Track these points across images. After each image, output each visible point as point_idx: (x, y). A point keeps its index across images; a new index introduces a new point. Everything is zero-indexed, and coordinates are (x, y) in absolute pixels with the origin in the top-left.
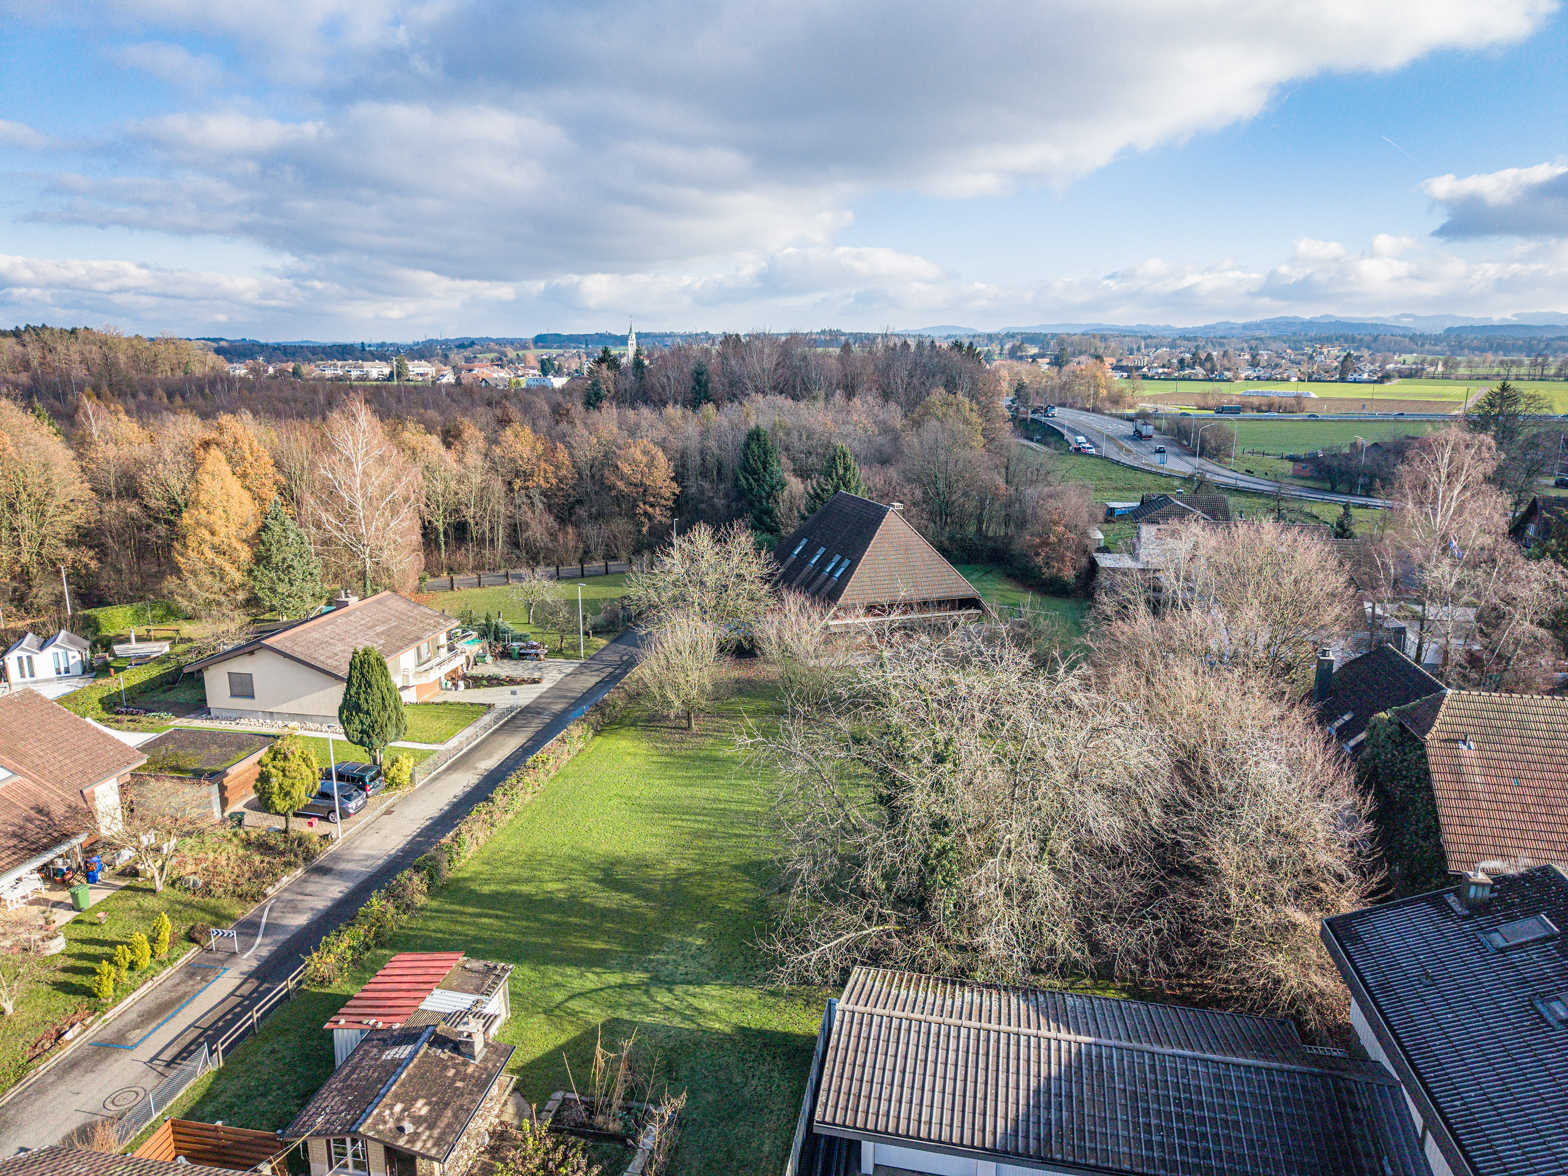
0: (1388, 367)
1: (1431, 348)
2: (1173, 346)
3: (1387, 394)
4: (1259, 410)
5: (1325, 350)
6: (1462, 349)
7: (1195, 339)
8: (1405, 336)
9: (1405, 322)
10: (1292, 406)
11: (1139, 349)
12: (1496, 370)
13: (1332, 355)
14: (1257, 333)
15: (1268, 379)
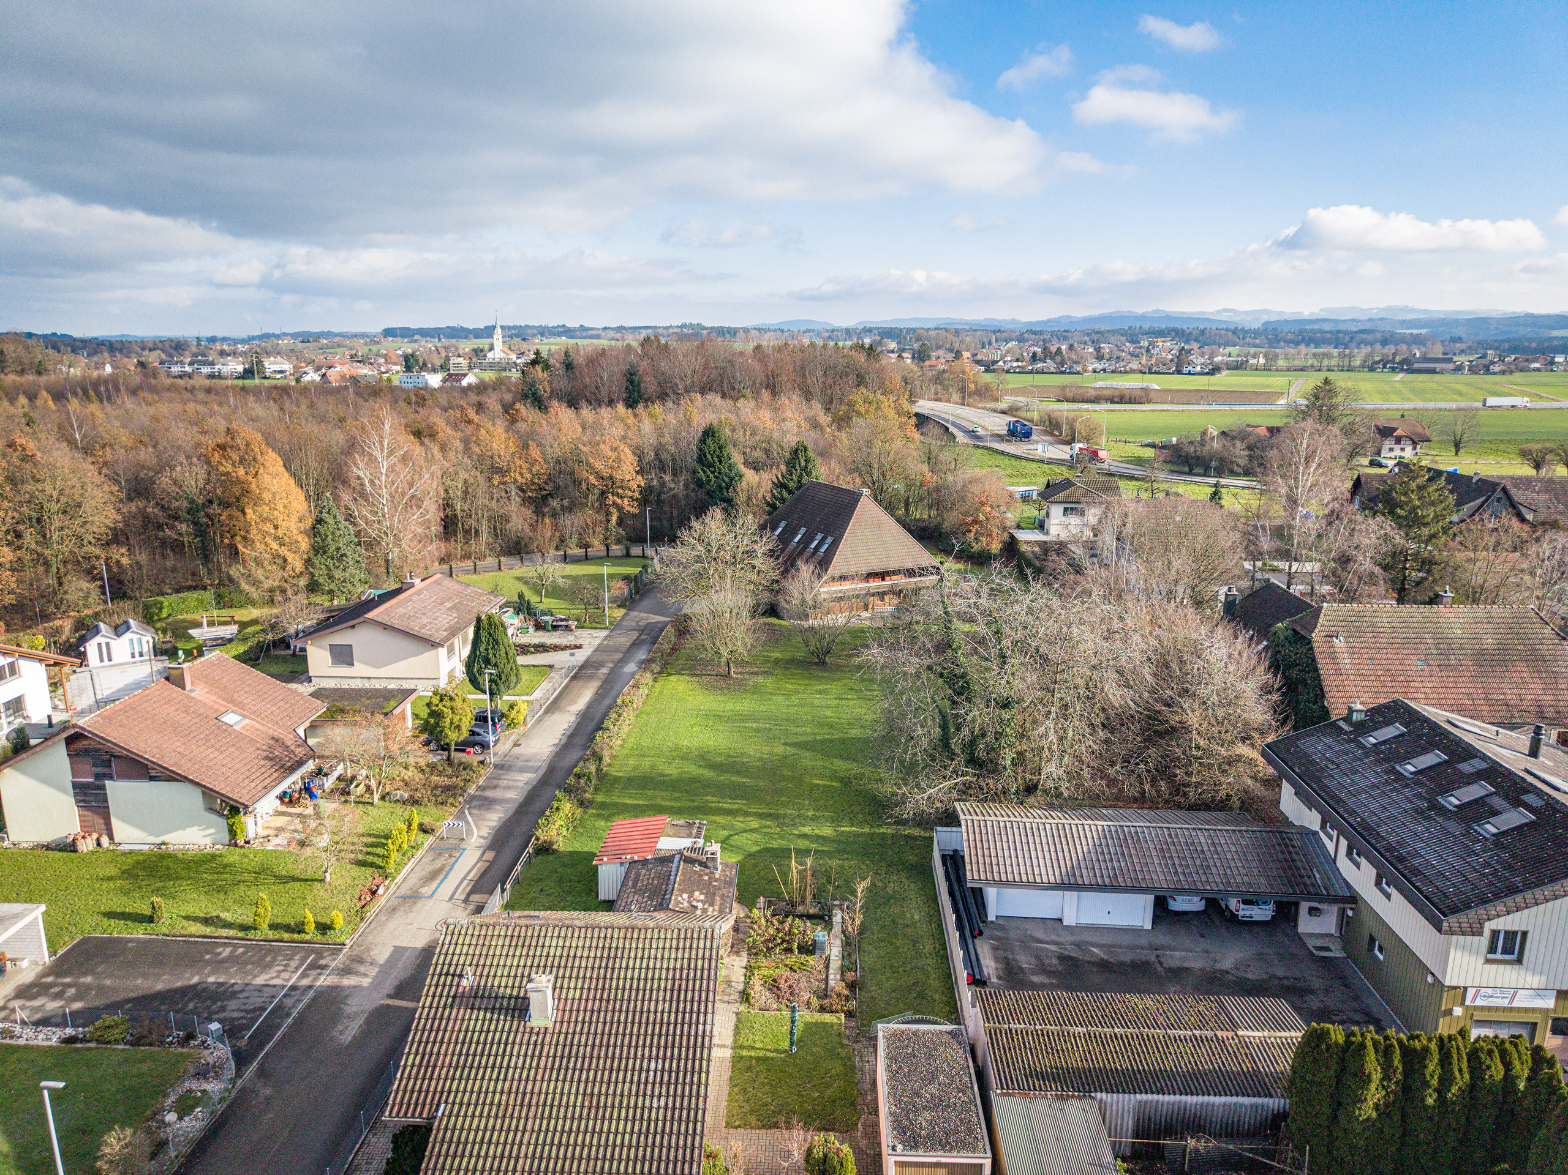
0: (1215, 359)
1: (1251, 341)
2: (1021, 339)
3: (1220, 385)
4: (1113, 402)
5: (1160, 344)
6: (1278, 342)
7: (1041, 332)
8: (1227, 330)
9: (1225, 317)
10: (1141, 397)
11: (990, 343)
12: (1310, 362)
13: (1166, 348)
14: (1097, 327)
15: (1113, 372)
